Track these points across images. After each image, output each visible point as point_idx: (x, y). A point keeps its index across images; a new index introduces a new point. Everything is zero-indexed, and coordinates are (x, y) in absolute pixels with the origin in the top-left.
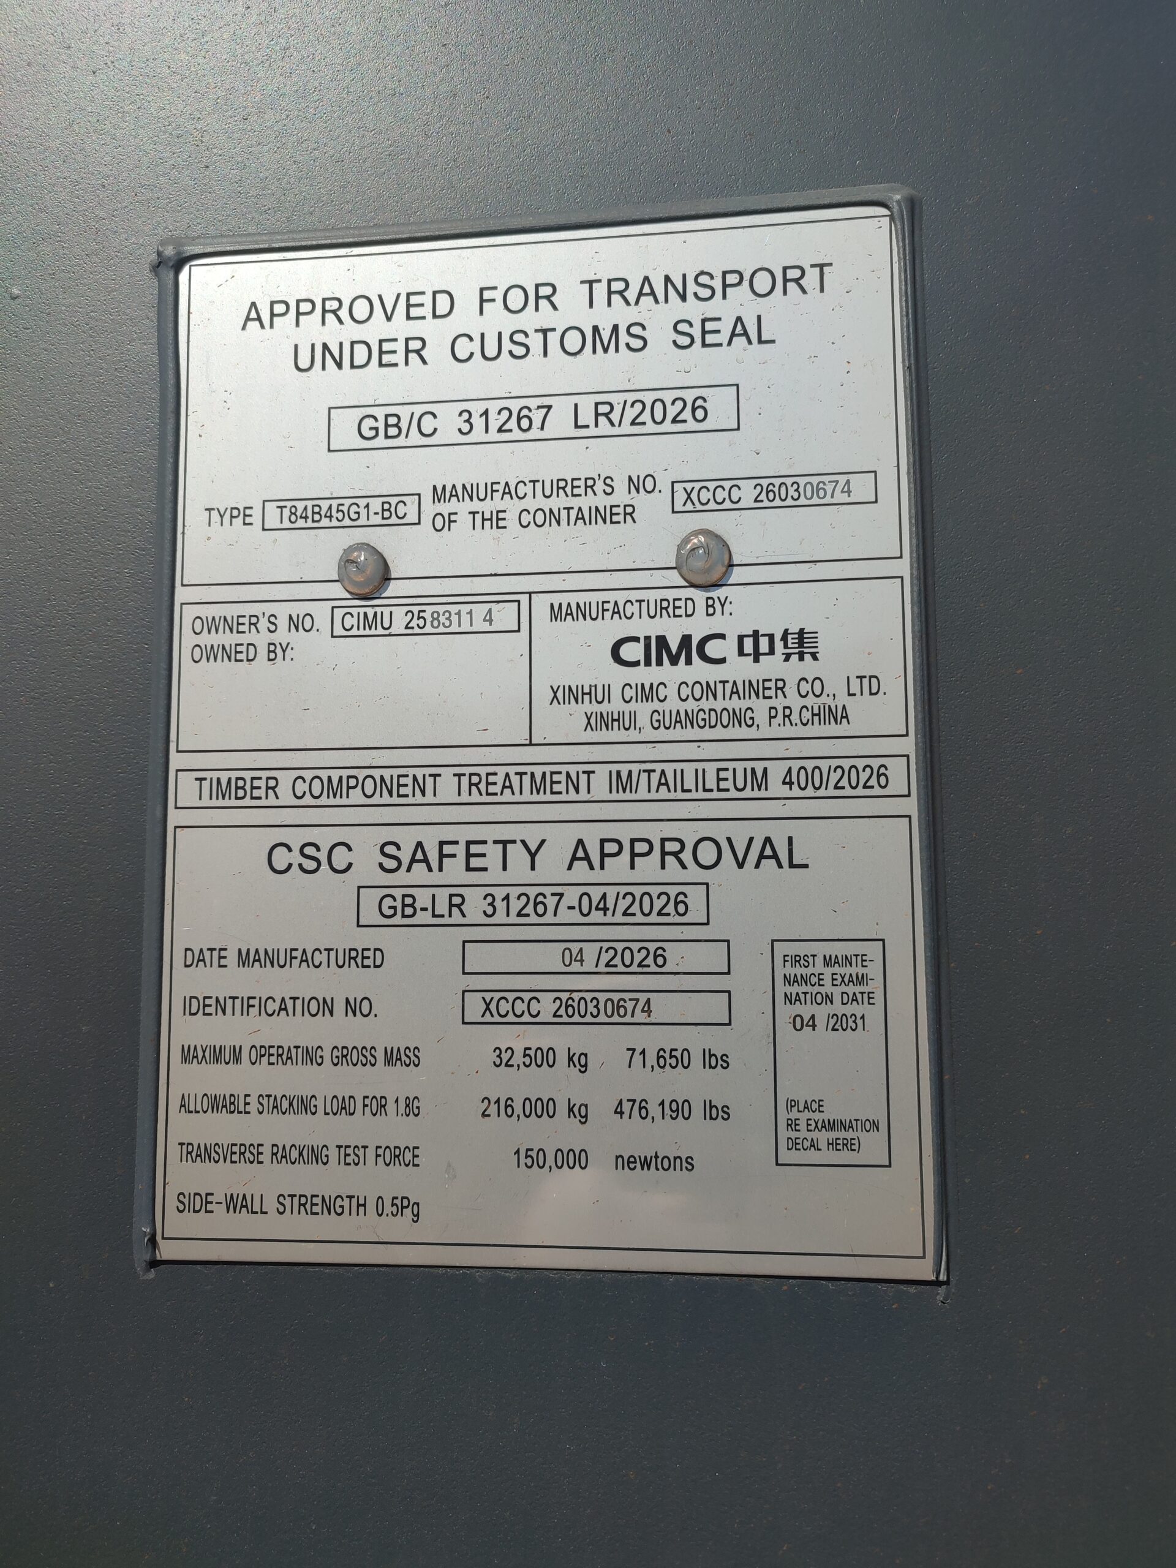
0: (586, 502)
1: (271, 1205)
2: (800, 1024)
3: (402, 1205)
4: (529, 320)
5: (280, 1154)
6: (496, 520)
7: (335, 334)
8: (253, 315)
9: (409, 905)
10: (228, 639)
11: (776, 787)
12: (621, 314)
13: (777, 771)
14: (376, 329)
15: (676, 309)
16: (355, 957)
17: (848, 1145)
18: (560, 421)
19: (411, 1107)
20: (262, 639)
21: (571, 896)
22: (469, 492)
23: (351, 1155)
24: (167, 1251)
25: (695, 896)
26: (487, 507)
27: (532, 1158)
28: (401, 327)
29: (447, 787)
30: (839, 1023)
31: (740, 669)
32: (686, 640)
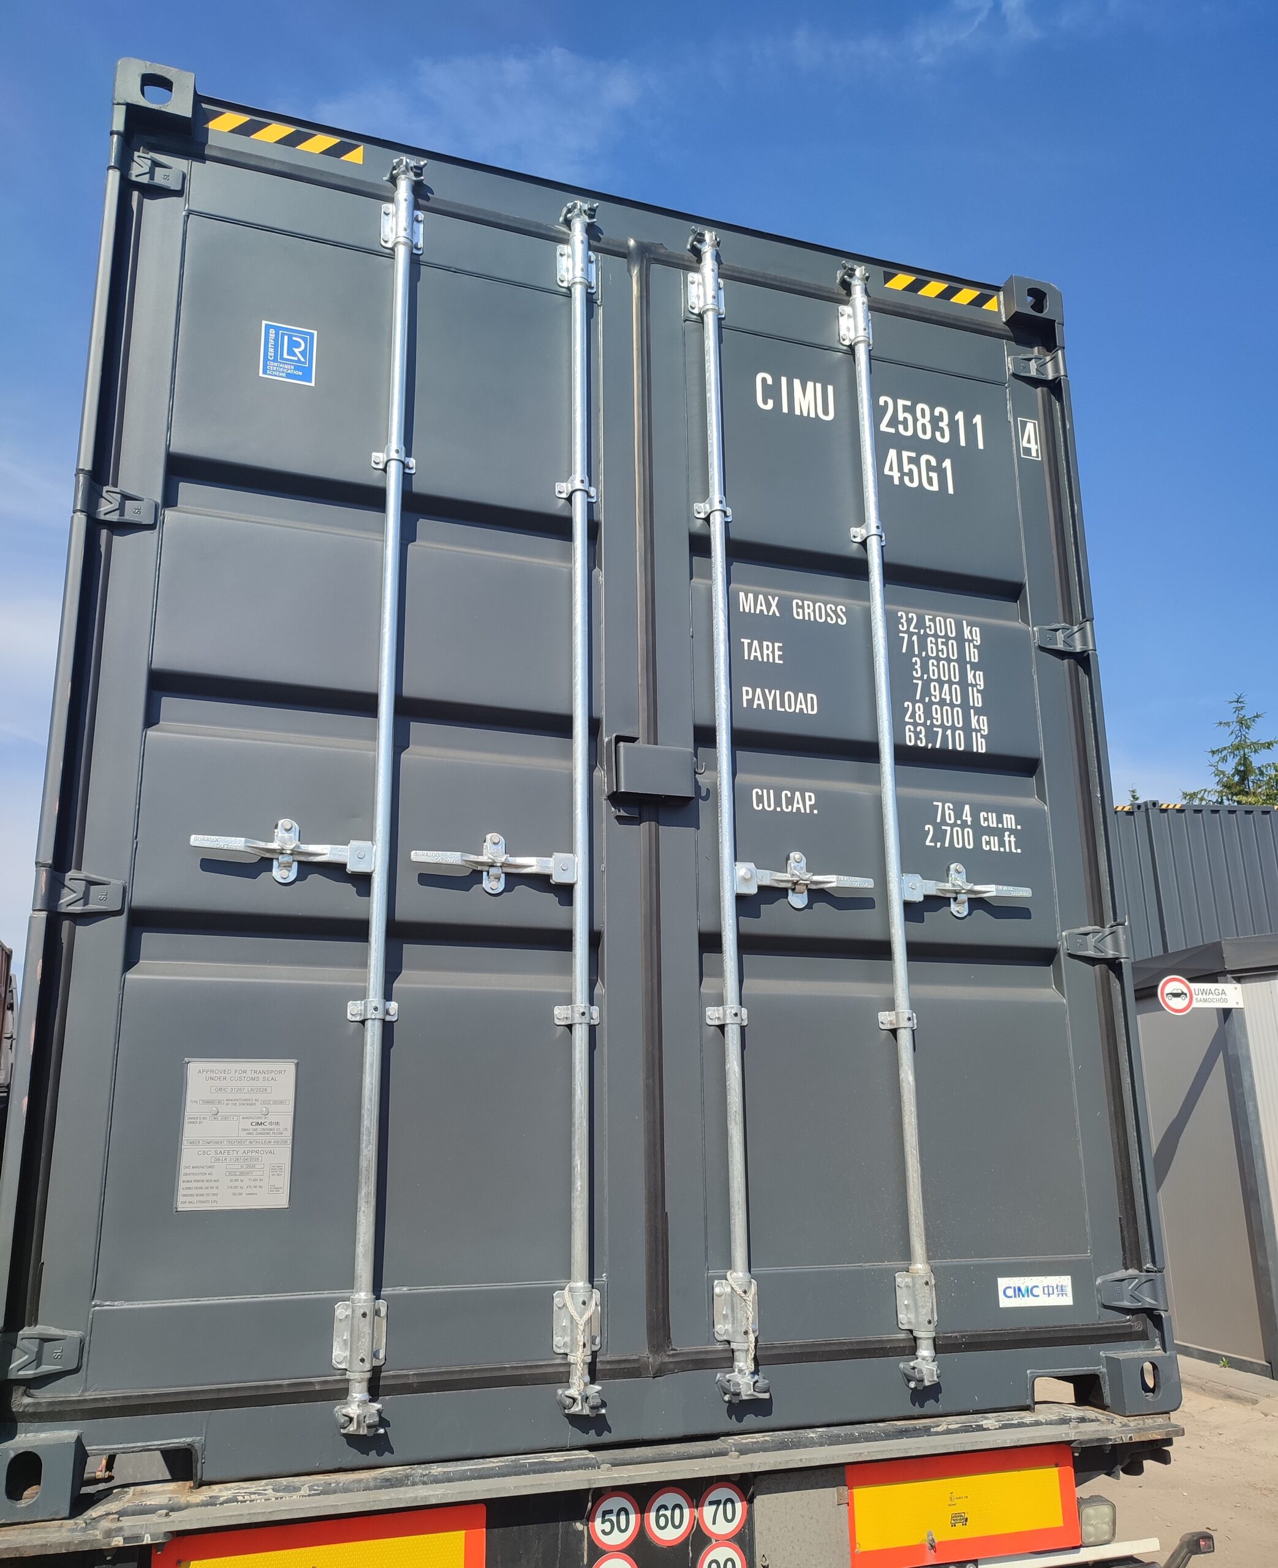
0: (249, 1102)
1: (195, 1202)
2: (273, 1175)
3: (215, 1201)
4: (242, 1075)
5: (197, 1195)
6: (235, 1104)
7: (212, 1075)
8: (200, 1071)
9: (219, 1160)
10: (193, 1120)
11: (272, 1143)
12: (255, 1075)
13: (273, 1141)
14: (218, 1075)
15: (264, 1075)
16: (210, 1167)
17: (278, 1191)
18: (246, 1091)
19: (217, 1188)
20: (198, 1121)
21: (243, 1158)
22: (231, 1100)
23: (208, 1195)
24: (179, 1210)
25: (260, 1158)
26: (234, 1102)
27: (234, 1194)
28: (223, 1075)
29: (225, 1143)
30: (278, 1175)
31: (269, 1127)
32: (261, 1123)
